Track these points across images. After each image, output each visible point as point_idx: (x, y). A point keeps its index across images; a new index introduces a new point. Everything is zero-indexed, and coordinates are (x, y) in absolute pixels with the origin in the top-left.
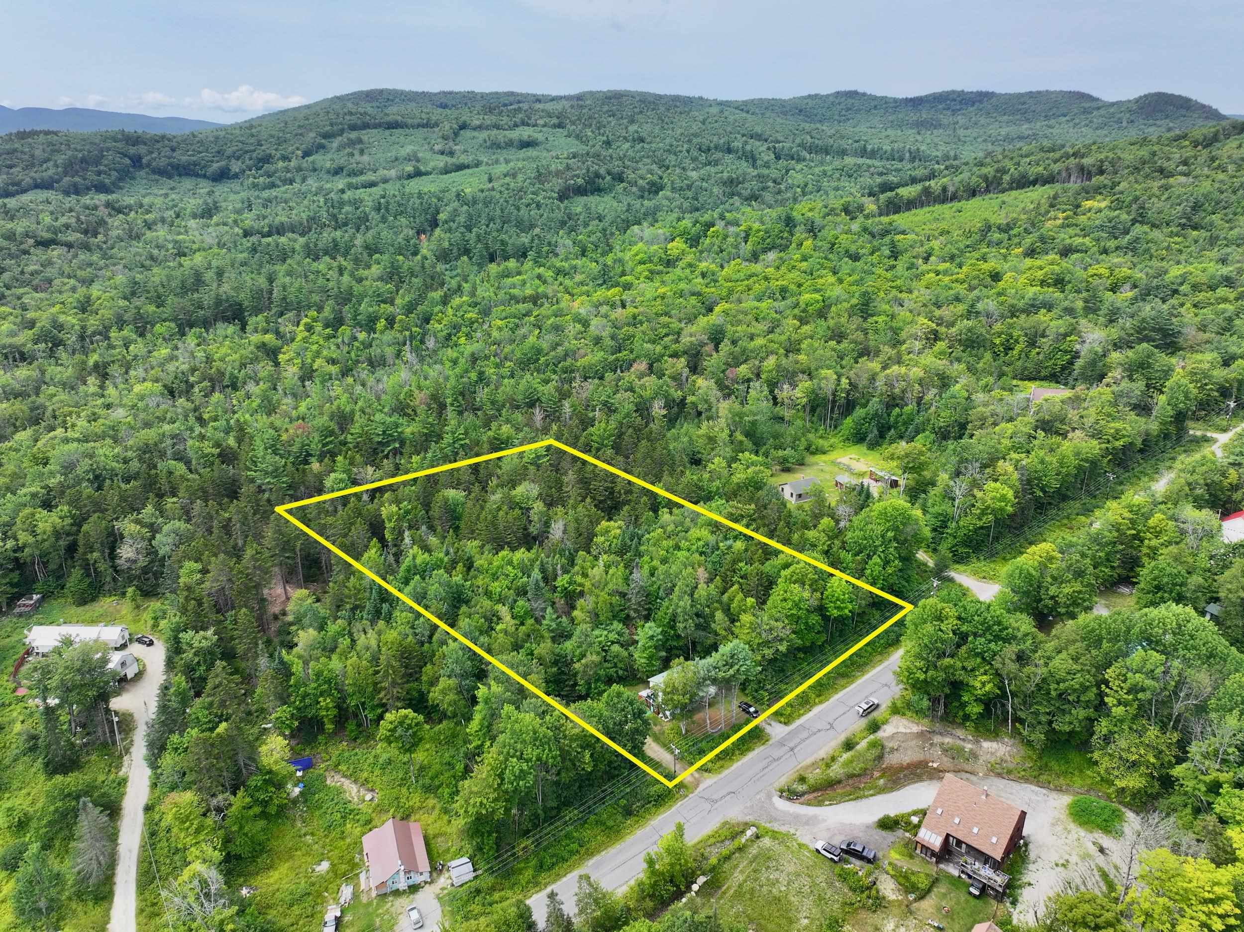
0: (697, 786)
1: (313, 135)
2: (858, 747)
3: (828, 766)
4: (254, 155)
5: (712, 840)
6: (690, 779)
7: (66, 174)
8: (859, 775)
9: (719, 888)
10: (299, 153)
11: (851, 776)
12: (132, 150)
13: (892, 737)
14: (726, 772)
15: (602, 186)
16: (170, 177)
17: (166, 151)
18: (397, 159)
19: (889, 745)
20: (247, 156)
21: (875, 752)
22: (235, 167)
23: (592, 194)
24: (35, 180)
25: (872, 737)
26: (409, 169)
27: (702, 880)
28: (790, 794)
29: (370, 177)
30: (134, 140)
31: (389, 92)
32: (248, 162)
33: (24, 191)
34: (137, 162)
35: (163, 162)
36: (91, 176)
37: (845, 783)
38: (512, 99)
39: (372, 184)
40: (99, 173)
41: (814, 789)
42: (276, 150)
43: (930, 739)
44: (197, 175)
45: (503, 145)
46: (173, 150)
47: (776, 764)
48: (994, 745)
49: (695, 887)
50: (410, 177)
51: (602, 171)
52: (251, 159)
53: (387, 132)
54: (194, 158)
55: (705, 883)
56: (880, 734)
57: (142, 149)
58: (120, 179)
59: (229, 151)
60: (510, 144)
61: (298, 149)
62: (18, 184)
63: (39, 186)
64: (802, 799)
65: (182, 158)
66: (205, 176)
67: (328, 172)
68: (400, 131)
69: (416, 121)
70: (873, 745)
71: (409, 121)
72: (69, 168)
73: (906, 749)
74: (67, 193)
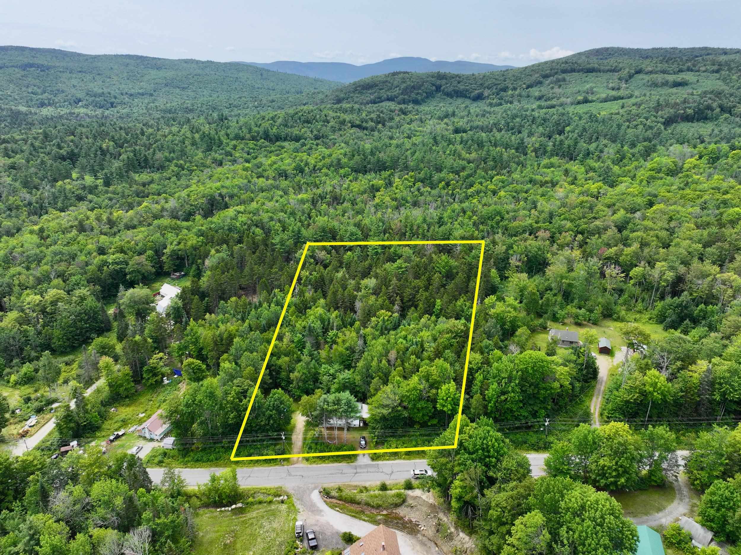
0: (294, 464)
1: (536, 75)
2: (388, 492)
3: (361, 492)
4: (499, 87)
5: (265, 491)
6: (295, 459)
7: (402, 94)
8: (373, 507)
9: (242, 514)
10: (524, 86)
11: (368, 504)
12: (438, 82)
13: (415, 498)
14: (314, 465)
15: (710, 115)
16: (452, 97)
17: (455, 83)
18: (579, 92)
19: (410, 501)
20: (495, 87)
21: (398, 501)
22: (486, 93)
23: (698, 120)
24: (388, 96)
25: (403, 491)
26: (580, 98)
27: (239, 505)
28: (326, 494)
29: (554, 102)
30: (441, 76)
31: (612, 49)
32: (494, 90)
33: (382, 102)
34: (438, 88)
35: (450, 89)
36: (413, 95)
37: (361, 506)
38: (703, 52)
39: (553, 107)
40: (418, 94)
41: (340, 499)
42: (512, 84)
43: (437, 513)
44: (466, 97)
45: (660, 84)
46: (459, 83)
47: (340, 475)
48: (467, 538)
49: (234, 506)
50: (579, 103)
51: (715, 105)
52: (496, 89)
53: (586, 75)
54: (467, 87)
55: (240, 508)
56: (410, 492)
57: (444, 82)
58: (427, 97)
59: (486, 84)
60: (665, 84)
61: (524, 84)
62: (380, 98)
63: (389, 99)
64: (329, 500)
65: (461, 87)
66: (469, 98)
67: (535, 98)
68: (594, 74)
69: (607, 68)
70: (399, 495)
71: (602, 68)
72: (405, 92)
73: (418, 510)
74: (399, 103)
